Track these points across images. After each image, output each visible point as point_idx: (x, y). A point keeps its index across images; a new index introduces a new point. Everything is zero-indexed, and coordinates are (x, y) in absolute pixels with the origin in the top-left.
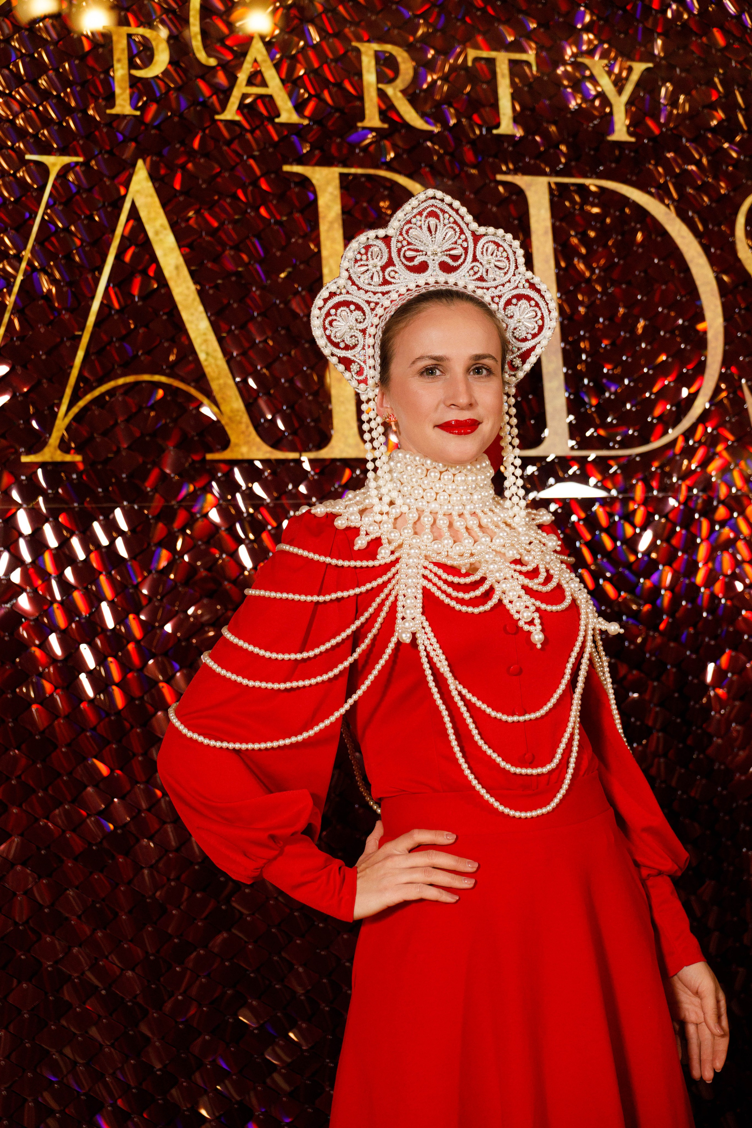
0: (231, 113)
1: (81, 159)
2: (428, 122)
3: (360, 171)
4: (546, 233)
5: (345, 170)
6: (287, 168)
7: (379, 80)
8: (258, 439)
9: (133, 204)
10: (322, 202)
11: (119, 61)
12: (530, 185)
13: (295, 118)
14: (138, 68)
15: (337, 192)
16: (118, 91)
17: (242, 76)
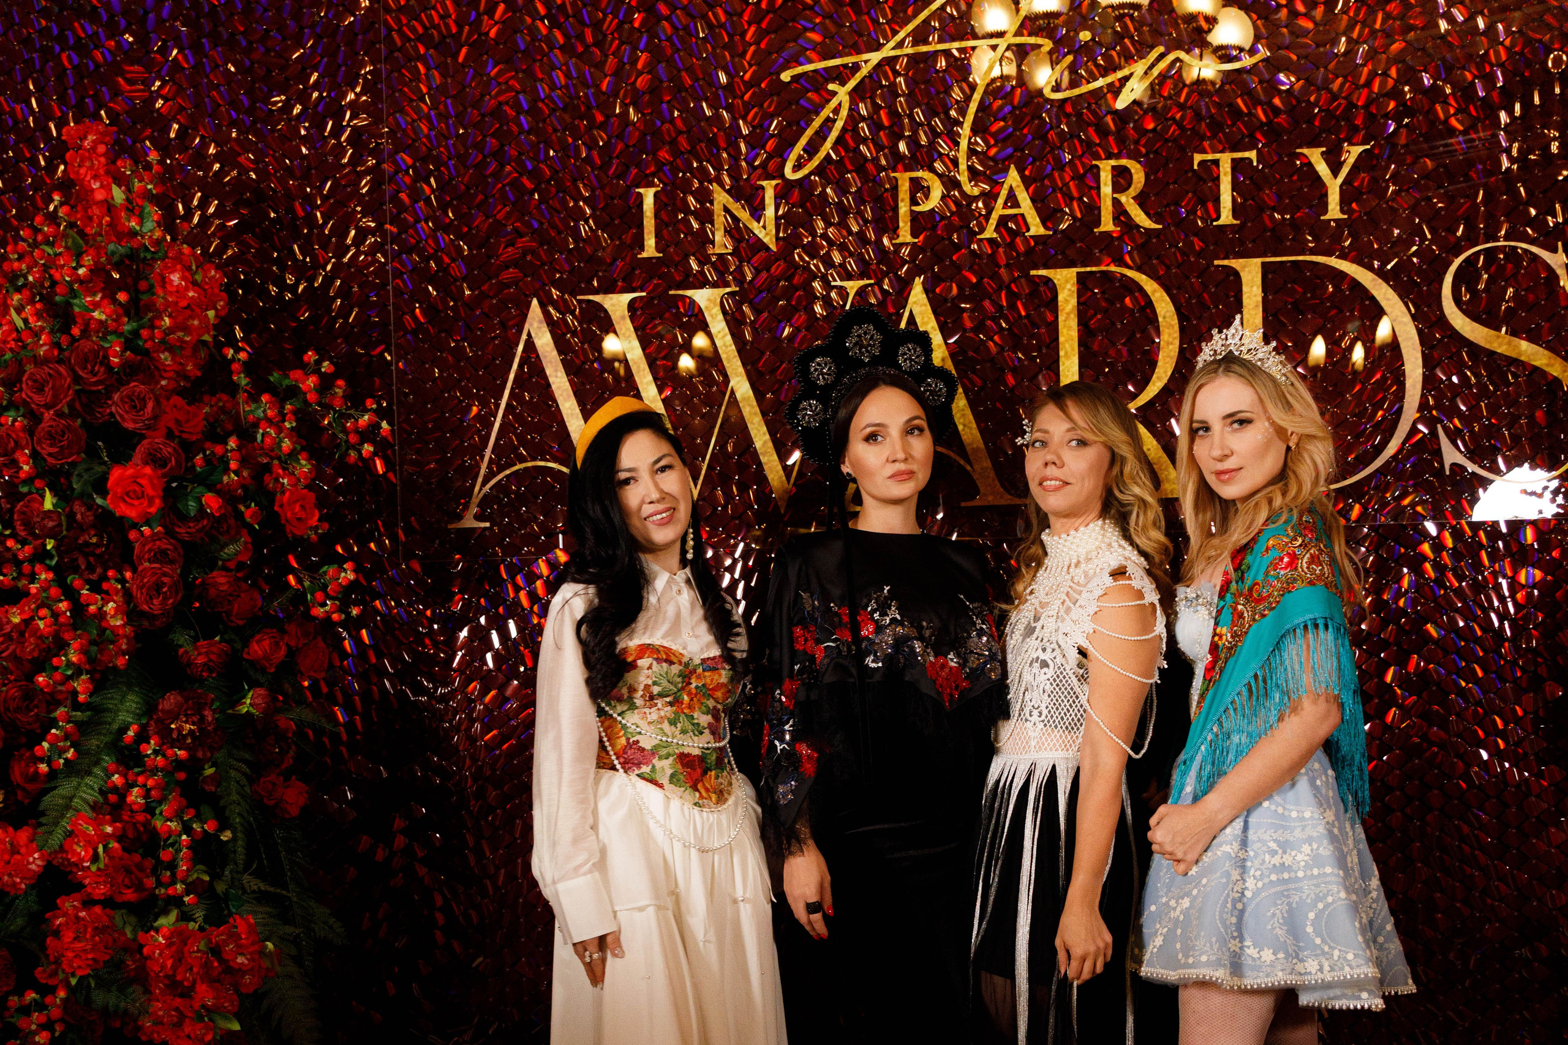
0: (990, 233)
1: (872, 281)
2: (1156, 222)
3: (1094, 269)
4: (1257, 306)
5: (1082, 270)
6: (1033, 272)
7: (1114, 191)
8: (1001, 490)
9: (911, 312)
10: (1061, 298)
11: (903, 200)
12: (1244, 267)
13: (1042, 231)
14: (918, 204)
15: (1075, 289)
16: (901, 224)
17: (1001, 201)
